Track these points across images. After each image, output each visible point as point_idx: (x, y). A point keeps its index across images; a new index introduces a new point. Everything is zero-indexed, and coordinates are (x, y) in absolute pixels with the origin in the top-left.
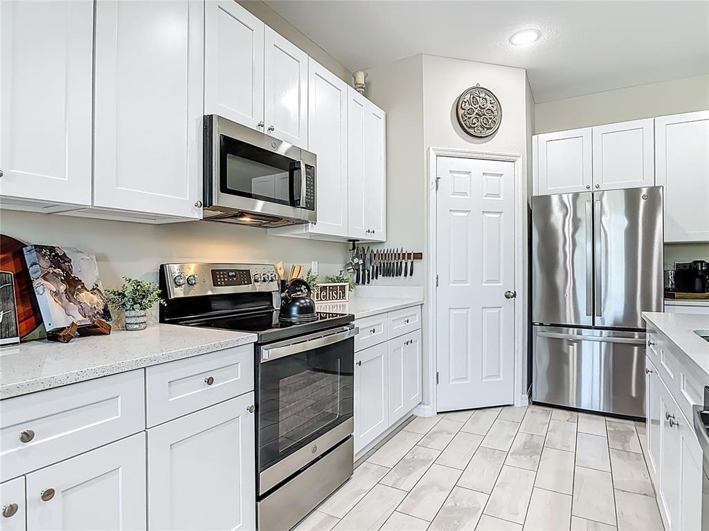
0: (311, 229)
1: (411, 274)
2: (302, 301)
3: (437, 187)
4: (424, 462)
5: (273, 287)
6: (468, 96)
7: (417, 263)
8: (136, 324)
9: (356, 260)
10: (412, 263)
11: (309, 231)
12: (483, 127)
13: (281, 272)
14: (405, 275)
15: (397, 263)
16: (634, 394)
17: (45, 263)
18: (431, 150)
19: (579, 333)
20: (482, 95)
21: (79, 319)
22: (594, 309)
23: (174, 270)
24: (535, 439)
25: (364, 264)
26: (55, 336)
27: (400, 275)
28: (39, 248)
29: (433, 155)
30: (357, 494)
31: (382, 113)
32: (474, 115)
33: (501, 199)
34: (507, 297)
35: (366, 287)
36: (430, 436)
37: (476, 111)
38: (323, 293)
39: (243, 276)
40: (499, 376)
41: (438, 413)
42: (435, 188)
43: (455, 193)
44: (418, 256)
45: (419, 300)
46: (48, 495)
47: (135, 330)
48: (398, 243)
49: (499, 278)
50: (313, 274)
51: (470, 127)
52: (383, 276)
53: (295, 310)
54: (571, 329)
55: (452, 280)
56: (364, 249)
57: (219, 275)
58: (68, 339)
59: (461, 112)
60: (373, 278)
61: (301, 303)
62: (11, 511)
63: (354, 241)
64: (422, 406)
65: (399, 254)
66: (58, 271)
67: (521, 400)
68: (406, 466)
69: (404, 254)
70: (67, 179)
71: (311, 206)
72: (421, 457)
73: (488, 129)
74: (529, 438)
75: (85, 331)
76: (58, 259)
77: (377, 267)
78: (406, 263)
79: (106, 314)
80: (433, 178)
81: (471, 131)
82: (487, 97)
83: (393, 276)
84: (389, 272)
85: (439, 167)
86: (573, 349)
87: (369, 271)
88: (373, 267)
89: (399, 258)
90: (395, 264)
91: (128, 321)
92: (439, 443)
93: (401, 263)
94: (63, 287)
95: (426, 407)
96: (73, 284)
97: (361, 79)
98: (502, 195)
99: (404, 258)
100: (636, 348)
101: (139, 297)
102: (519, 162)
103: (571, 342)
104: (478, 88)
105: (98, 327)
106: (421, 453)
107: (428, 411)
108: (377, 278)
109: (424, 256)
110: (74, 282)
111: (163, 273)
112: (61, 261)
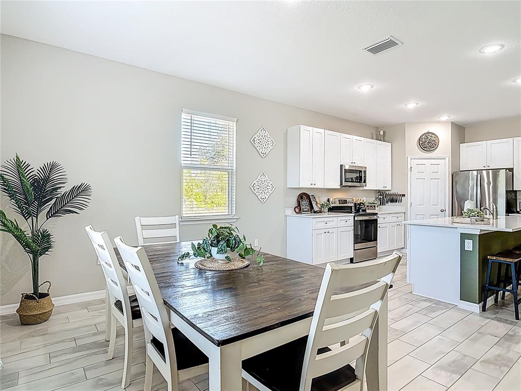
0: (365, 188)
1: (401, 202)
3: (411, 170)
5: (352, 205)
6: (424, 136)
7: (403, 198)
8: (326, 211)
9: (380, 197)
10: (401, 198)
12: (430, 147)
14: (399, 202)
17: (313, 198)
18: (409, 157)
20: (431, 135)
21: (318, 209)
23: (331, 200)
25: (383, 198)
26: (315, 212)
27: (397, 202)
28: (312, 195)
29: (409, 159)
31: (389, 144)
32: (427, 143)
33: (439, 174)
34: (442, 211)
35: (384, 206)
37: (427, 141)
39: (345, 202)
43: (419, 172)
44: (404, 195)
45: (403, 211)
47: (326, 213)
48: (396, 190)
50: (365, 201)
52: (390, 202)
53: (361, 211)
55: (417, 204)
56: (383, 193)
57: (341, 201)
58: (317, 213)
59: (421, 142)
60: (386, 203)
63: (379, 190)
71: (365, 182)
73: (433, 147)
75: (320, 212)
77: (388, 199)
78: (399, 198)
79: (321, 209)
80: (409, 167)
83: (394, 202)
84: (392, 201)
85: (412, 163)
87: (385, 201)
89: (397, 196)
90: (395, 198)
91: (324, 210)
93: (397, 198)
98: (439, 172)
102: (447, 159)
104: (428, 133)
108: (388, 203)
109: (406, 195)
110: (316, 202)
111: (328, 200)
112: (315, 198)
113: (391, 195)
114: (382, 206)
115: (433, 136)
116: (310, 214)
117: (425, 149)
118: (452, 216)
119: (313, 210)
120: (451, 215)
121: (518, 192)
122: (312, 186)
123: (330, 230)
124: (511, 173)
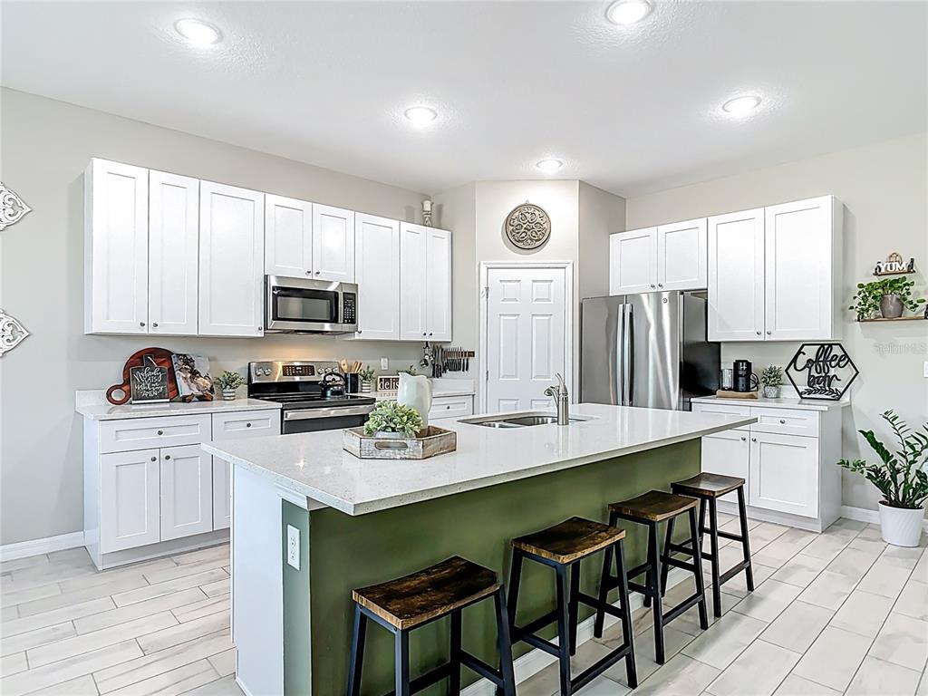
0: (357, 336)
1: (467, 370)
3: (487, 295)
6: (517, 213)
7: (470, 360)
8: (228, 396)
9: (427, 357)
10: (467, 360)
12: (532, 240)
13: (345, 368)
14: (463, 370)
17: (181, 363)
18: (482, 264)
20: (532, 210)
21: (196, 391)
26: (185, 400)
27: (460, 370)
28: (178, 355)
29: (484, 268)
31: (445, 234)
32: (522, 230)
33: (552, 302)
35: (440, 379)
37: (525, 226)
38: (387, 384)
39: (308, 369)
42: (485, 297)
43: (505, 300)
44: (472, 354)
45: (471, 391)
46: (168, 458)
47: (228, 400)
48: (459, 343)
51: (518, 241)
52: (449, 370)
55: (501, 375)
57: (288, 369)
58: (190, 401)
59: (510, 228)
60: (443, 372)
62: (154, 459)
65: (459, 352)
66: (187, 367)
69: (463, 352)
71: (350, 321)
73: (536, 241)
75: (202, 399)
76: (188, 361)
77: (446, 363)
78: (464, 360)
79: (212, 390)
80: (483, 288)
83: (456, 371)
84: (453, 367)
85: (490, 278)
89: (459, 356)
90: (457, 361)
93: (461, 360)
94: (189, 375)
96: (195, 373)
98: (552, 299)
99: (462, 356)
101: (230, 381)
102: (569, 268)
104: (527, 205)
105: (208, 397)
109: (476, 354)
113: (450, 353)
114: (436, 379)
115: (537, 212)
116: (168, 405)
117: (520, 244)
118: (580, 402)
120: (577, 400)
121: (722, 346)
122: (144, 331)
123: (172, 453)
124: (703, 300)
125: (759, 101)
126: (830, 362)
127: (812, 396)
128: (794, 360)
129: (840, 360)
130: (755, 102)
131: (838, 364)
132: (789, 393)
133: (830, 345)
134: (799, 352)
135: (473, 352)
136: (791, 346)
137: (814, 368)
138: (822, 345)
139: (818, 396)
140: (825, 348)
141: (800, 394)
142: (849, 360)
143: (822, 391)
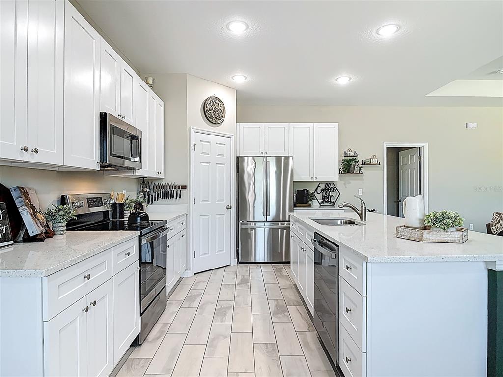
1: (180, 198)
2: (142, 214)
3: (194, 149)
4: (198, 295)
6: (210, 101)
7: (183, 192)
8: (62, 231)
10: (181, 191)
11: (136, 174)
12: (216, 118)
14: (177, 198)
15: (171, 191)
16: (279, 251)
17: (23, 196)
18: (191, 128)
19: (255, 225)
20: (217, 101)
21: (42, 228)
22: (266, 213)
23: (70, 199)
24: (245, 277)
27: (173, 198)
28: (19, 188)
29: (192, 131)
30: (173, 313)
31: (162, 103)
32: (212, 112)
33: (225, 157)
34: (228, 209)
35: (150, 205)
36: (195, 284)
37: (213, 109)
40: (224, 250)
41: (195, 274)
43: (203, 153)
44: (184, 187)
45: (185, 212)
47: (61, 234)
48: (171, 179)
49: (224, 198)
51: (210, 118)
52: (162, 198)
54: (252, 223)
56: (149, 183)
59: (206, 109)
60: (155, 200)
61: (142, 215)
63: (144, 178)
64: (186, 271)
65: (173, 186)
66: (28, 202)
67: (234, 262)
68: (190, 298)
69: (176, 186)
70: (55, 152)
72: (196, 294)
73: (219, 119)
74: (242, 277)
77: (158, 194)
78: (177, 191)
79: (48, 226)
80: (192, 144)
81: (211, 120)
82: (219, 102)
83: (169, 198)
84: (166, 196)
85: (195, 138)
86: (253, 232)
87: (152, 196)
88: (155, 193)
89: (173, 188)
90: (170, 192)
91: (56, 229)
92: (202, 286)
93: (174, 191)
94: (32, 211)
95: (189, 271)
97: (151, 82)
98: (225, 155)
99: (175, 188)
100: (280, 230)
102: (233, 138)
103: (252, 229)
105: (49, 233)
106: (195, 292)
107: (190, 274)
108: (158, 200)
109: (188, 187)
110: (33, 208)
111: (63, 200)
112: (26, 195)
119: (22, 234)
125: (351, 78)
126: (330, 189)
127: (324, 204)
128: (317, 189)
129: (333, 190)
130: (349, 79)
131: (333, 191)
132: (315, 204)
133: (330, 183)
134: (318, 186)
135: (186, 186)
136: (315, 183)
137: (324, 193)
138: (327, 183)
139: (326, 204)
140: (327, 184)
141: (320, 204)
142: (337, 189)
143: (328, 202)
